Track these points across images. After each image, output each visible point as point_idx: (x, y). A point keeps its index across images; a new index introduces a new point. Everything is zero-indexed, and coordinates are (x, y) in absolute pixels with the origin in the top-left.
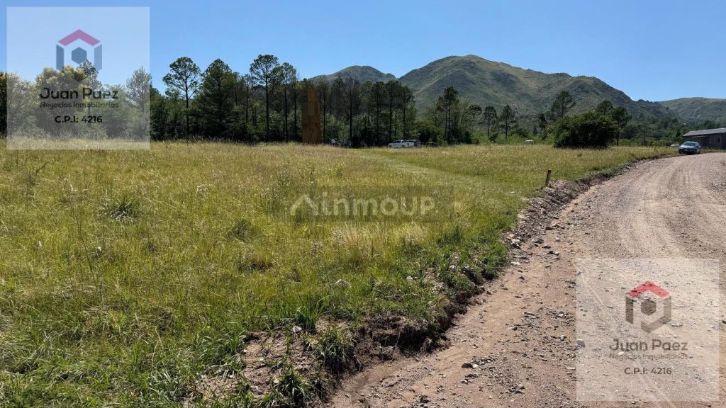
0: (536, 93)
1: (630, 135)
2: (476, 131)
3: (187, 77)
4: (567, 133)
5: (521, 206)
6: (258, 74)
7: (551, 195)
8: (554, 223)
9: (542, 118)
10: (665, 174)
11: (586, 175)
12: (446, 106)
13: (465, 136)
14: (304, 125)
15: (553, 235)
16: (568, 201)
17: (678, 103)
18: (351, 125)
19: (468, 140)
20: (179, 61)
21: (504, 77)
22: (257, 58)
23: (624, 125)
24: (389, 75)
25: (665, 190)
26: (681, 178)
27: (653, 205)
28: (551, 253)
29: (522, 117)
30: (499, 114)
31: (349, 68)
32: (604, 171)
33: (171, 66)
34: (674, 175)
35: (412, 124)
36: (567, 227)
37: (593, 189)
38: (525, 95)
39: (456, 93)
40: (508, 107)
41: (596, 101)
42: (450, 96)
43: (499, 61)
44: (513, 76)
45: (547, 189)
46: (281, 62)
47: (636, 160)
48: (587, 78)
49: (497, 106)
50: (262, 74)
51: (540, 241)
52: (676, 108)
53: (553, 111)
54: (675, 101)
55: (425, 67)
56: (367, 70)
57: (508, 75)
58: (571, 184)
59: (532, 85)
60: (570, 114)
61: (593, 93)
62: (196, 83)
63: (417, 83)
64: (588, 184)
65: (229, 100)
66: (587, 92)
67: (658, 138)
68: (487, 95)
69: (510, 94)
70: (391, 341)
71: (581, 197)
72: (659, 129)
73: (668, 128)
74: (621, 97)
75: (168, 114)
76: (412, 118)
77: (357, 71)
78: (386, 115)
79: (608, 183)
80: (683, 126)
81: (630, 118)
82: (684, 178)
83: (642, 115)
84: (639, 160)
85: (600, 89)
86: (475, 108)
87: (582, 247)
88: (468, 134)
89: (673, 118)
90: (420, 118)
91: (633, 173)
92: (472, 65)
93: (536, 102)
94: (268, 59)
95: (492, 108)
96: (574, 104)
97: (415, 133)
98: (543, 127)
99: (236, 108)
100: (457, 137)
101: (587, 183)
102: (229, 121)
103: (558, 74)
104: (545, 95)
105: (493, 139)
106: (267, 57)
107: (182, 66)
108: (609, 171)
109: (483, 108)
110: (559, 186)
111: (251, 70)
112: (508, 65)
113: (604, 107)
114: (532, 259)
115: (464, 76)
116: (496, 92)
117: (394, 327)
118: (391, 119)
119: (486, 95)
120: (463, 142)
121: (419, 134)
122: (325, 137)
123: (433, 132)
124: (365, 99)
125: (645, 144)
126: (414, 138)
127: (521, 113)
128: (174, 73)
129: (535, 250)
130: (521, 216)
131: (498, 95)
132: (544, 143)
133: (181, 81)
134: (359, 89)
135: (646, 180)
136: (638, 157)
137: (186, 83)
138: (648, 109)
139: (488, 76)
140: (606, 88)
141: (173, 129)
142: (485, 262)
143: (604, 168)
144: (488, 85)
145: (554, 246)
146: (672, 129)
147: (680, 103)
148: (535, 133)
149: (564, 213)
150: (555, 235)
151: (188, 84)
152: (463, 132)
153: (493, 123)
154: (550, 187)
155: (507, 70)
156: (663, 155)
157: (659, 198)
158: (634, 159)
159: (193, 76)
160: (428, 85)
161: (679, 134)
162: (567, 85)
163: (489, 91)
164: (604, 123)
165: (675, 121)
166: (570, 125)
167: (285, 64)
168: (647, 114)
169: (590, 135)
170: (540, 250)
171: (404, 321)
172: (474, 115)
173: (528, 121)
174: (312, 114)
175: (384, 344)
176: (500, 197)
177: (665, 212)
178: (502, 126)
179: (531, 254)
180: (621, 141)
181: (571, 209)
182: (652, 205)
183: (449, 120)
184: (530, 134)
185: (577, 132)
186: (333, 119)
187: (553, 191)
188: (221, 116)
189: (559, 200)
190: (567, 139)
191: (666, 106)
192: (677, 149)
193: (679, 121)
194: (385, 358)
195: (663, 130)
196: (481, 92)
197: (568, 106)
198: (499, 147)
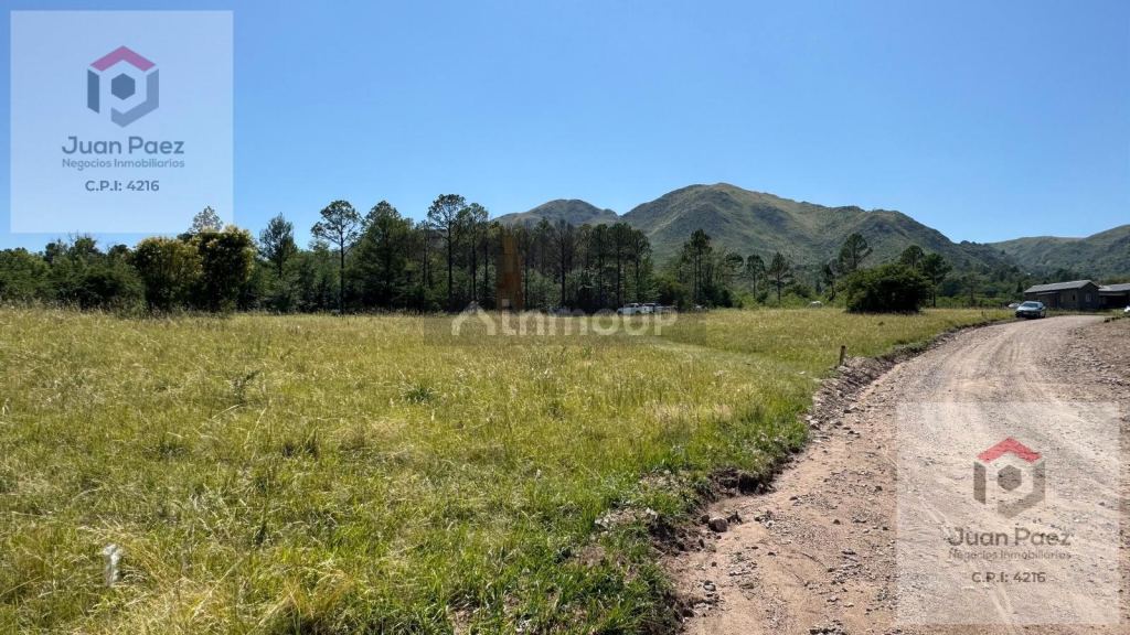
0: (816, 233)
1: (952, 292)
2: (738, 289)
3: (343, 227)
4: (862, 293)
5: (815, 388)
6: (438, 219)
7: (847, 375)
8: (852, 406)
9: (827, 271)
10: (990, 347)
11: (889, 351)
12: (694, 255)
13: (722, 297)
14: (499, 286)
15: (854, 417)
16: (867, 383)
17: (1016, 245)
18: (563, 285)
19: (726, 302)
20: (333, 206)
21: (770, 214)
22: (437, 199)
23: (941, 279)
24: (608, 212)
25: (984, 367)
26: (1009, 353)
27: (967, 385)
28: (852, 432)
29: (798, 268)
30: (768, 263)
31: (550, 203)
32: (911, 345)
33: (322, 212)
34: (1001, 348)
35: (649, 281)
36: (867, 409)
37: (897, 367)
38: (801, 238)
39: (707, 238)
40: (779, 255)
41: (902, 244)
42: (700, 241)
43: (762, 191)
44: (782, 211)
45: (842, 368)
46: (468, 203)
47: (955, 328)
48: (887, 212)
49: (763, 252)
50: (443, 219)
51: (839, 424)
52: (1014, 252)
53: (842, 260)
54: (1014, 242)
55: (659, 200)
56: (576, 205)
57: (776, 210)
58: (870, 362)
59: (811, 224)
60: (866, 265)
61: (896, 233)
62: (355, 234)
63: (647, 222)
64: (892, 361)
65: (398, 256)
66: (888, 231)
67: (991, 294)
68: (747, 236)
69: (780, 236)
70: (733, 484)
71: (884, 377)
72: (994, 281)
73: (1005, 280)
74: (936, 238)
75: (314, 276)
76: (647, 271)
77: (561, 207)
78: (610, 269)
79: (917, 360)
80: (1027, 277)
81: (949, 269)
82: (1012, 351)
83: (967, 263)
84: (960, 329)
85: (905, 228)
86: (734, 259)
87: (882, 427)
88: (726, 294)
89: (1012, 266)
90: (657, 273)
91: (950, 346)
92: (724, 197)
93: (817, 247)
94: (452, 199)
95: (758, 257)
96: (871, 250)
97: (653, 292)
98: (829, 283)
99: (410, 266)
100: (711, 298)
101: (890, 360)
102: (399, 284)
103: (845, 208)
104: (829, 236)
105: (762, 300)
106: (451, 197)
107: (337, 212)
108: (918, 344)
109: (746, 256)
110: (855, 364)
111: (430, 214)
112: (773, 196)
113: (912, 255)
114: (833, 438)
115: (714, 212)
116: (760, 233)
117: (734, 475)
118: (619, 275)
119: (746, 238)
120: (720, 305)
121: (658, 295)
122: (527, 302)
123: (679, 292)
124: (581, 249)
125: (973, 304)
126: (651, 301)
127: (797, 262)
128: (326, 221)
129: (835, 431)
130: (815, 398)
131: (765, 238)
132: (832, 306)
133: (335, 231)
134: (574, 236)
135: (963, 356)
136: (958, 324)
137: (341, 233)
138: (976, 254)
139: (747, 212)
140: (913, 226)
141: (321, 296)
142: (790, 438)
143: (912, 341)
144: (747, 223)
145: (854, 427)
146: (1011, 281)
147: (1021, 244)
148: (818, 290)
149: (863, 396)
150: (855, 418)
151: (345, 235)
152: (720, 291)
153: (760, 278)
154: (846, 366)
155: (772, 203)
156: (994, 321)
157: (977, 376)
158: (953, 328)
159: (352, 225)
160: (664, 224)
161: (1020, 290)
162: (861, 222)
163: (750, 232)
164: (912, 279)
165: (1015, 270)
166: (866, 282)
167: (473, 204)
168: (975, 262)
169: (894, 294)
170: (839, 431)
171: (740, 472)
172: (733, 267)
173: (807, 273)
174: (510, 269)
175: (728, 487)
176: (790, 378)
177: (979, 392)
178: (773, 282)
179: (831, 435)
180: (939, 300)
181: (871, 391)
182: (965, 385)
183: (699, 274)
184: (813, 292)
185: (876, 291)
186: (538, 275)
187: (849, 370)
188: (389, 278)
189: (856, 381)
190: (864, 300)
191: (1001, 250)
192: (1014, 312)
193: (1021, 270)
194: (731, 496)
195: (999, 284)
196: (738, 234)
197: (863, 252)
198: (773, 312)
